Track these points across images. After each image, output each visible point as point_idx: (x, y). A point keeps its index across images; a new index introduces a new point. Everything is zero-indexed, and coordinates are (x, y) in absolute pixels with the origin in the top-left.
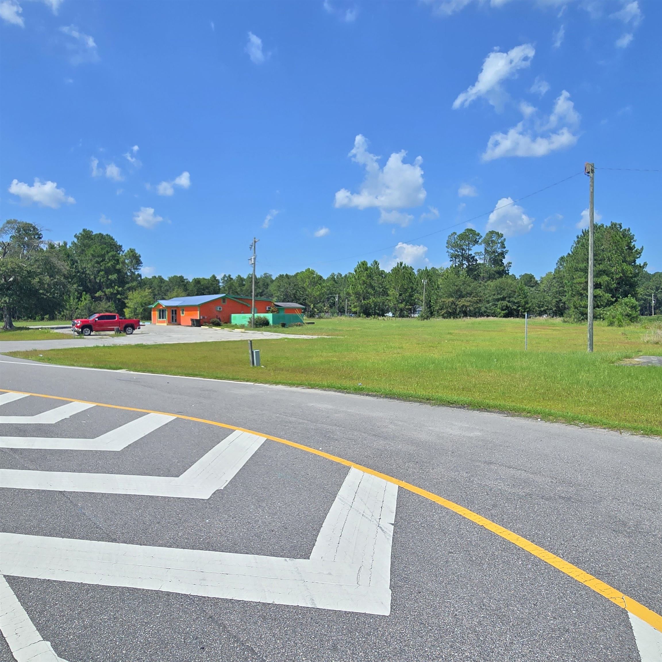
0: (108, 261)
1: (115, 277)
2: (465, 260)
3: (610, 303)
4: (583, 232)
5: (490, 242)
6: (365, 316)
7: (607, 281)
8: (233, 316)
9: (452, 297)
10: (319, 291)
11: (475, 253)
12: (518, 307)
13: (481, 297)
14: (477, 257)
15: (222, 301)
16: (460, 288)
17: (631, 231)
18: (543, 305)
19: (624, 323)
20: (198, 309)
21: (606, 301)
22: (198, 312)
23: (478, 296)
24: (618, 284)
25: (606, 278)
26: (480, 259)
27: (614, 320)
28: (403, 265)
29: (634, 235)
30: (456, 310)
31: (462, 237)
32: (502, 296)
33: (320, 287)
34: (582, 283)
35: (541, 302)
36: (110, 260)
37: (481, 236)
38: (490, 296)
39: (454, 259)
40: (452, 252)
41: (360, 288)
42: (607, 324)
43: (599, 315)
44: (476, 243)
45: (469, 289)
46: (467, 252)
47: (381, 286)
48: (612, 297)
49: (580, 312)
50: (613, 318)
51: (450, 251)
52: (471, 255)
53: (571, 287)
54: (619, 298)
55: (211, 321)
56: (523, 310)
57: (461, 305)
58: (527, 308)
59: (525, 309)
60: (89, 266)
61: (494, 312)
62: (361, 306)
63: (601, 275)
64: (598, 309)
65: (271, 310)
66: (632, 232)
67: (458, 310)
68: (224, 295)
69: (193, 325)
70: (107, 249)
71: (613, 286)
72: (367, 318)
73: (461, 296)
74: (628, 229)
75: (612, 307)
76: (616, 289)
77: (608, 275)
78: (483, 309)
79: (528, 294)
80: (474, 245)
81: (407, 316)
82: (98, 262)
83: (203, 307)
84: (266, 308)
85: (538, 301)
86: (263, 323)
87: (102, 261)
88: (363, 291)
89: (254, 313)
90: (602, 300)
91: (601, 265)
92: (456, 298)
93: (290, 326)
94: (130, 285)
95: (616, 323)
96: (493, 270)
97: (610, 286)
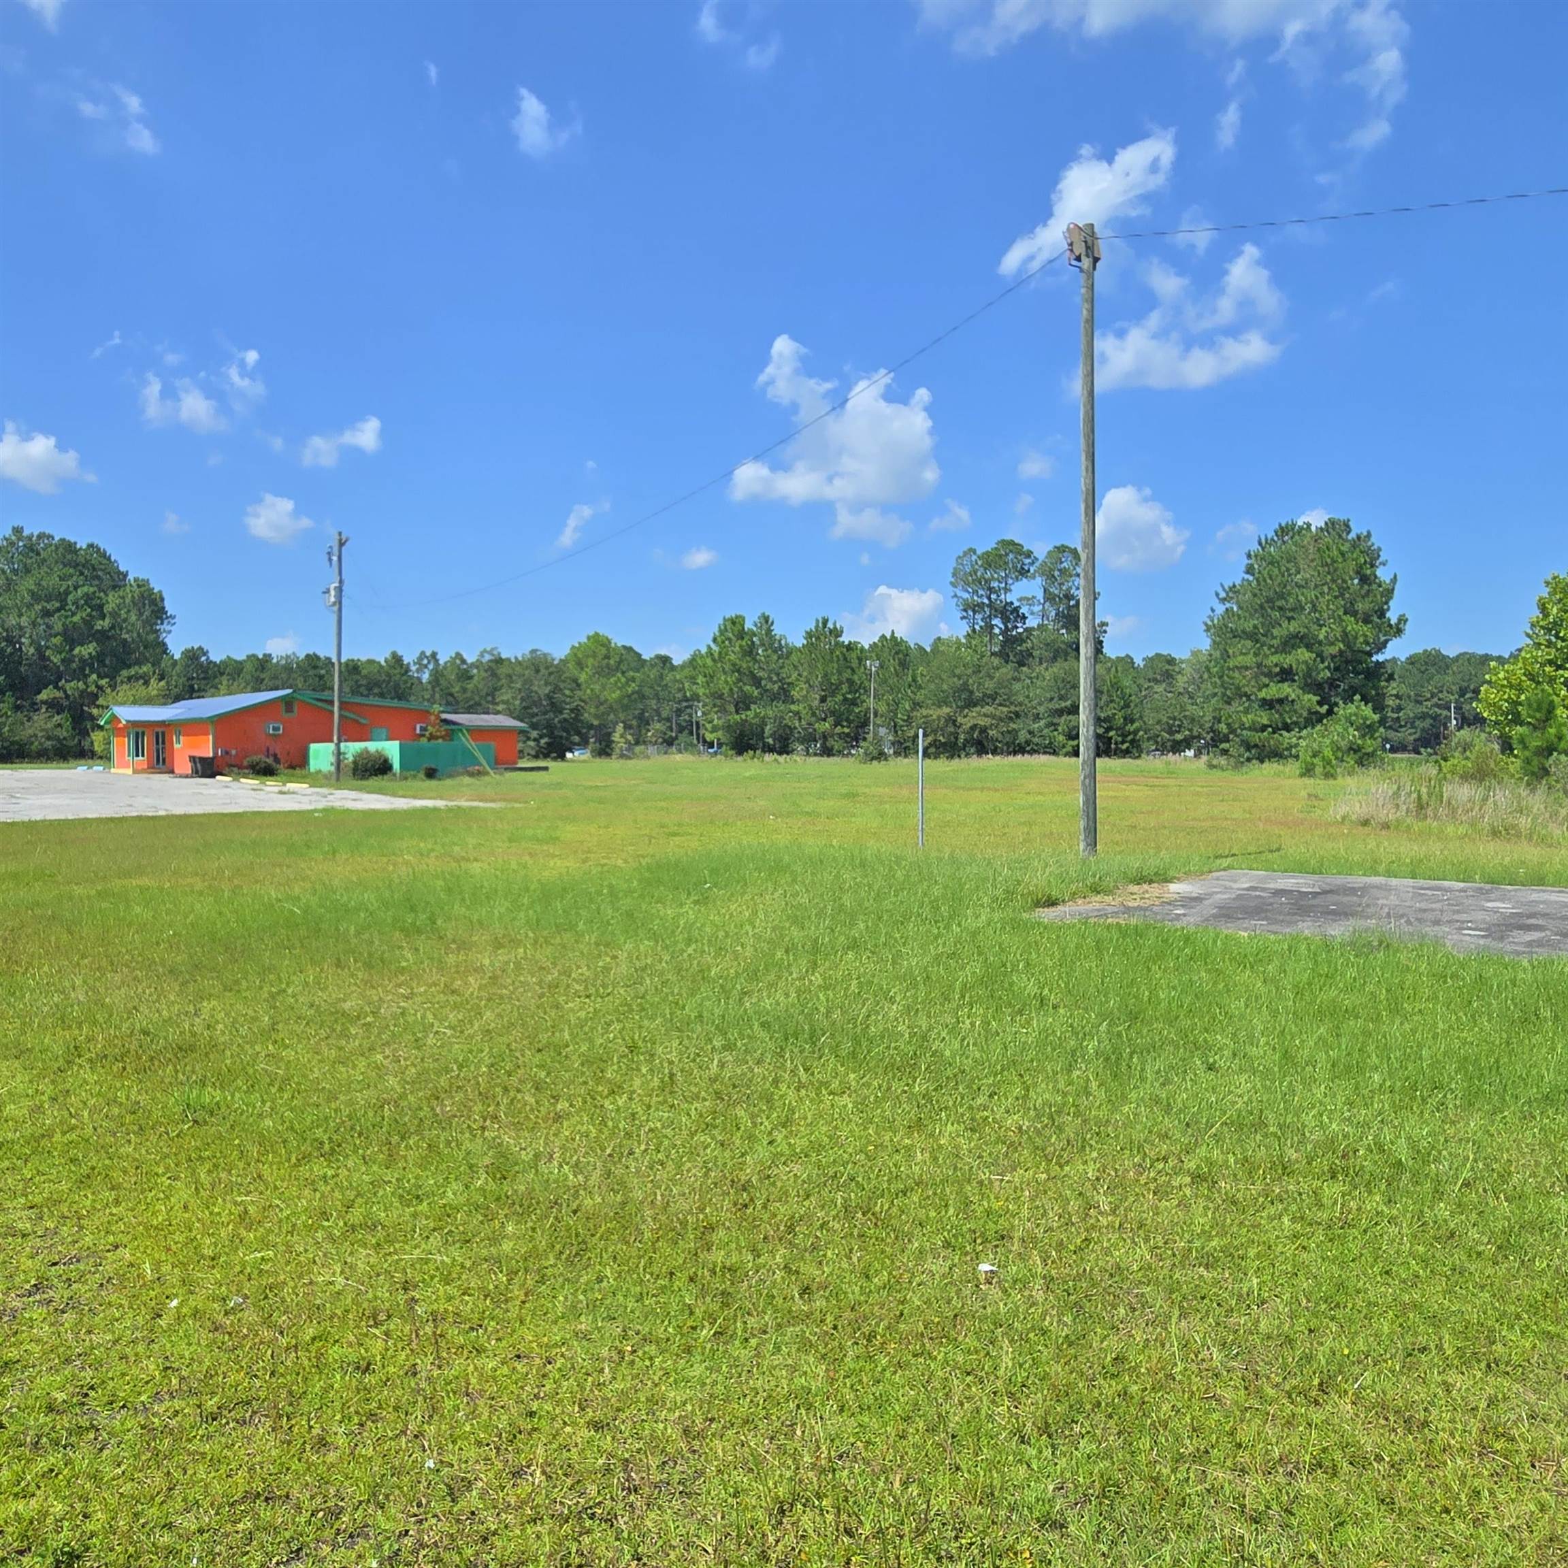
0: (73, 608)
1: (91, 650)
2: (996, 617)
3: (1314, 719)
4: (1260, 544)
5: (1056, 573)
6: (733, 752)
7: (1306, 662)
8: (314, 747)
9: (947, 704)
10: (619, 688)
11: (1020, 600)
12: (1108, 729)
13: (1021, 704)
14: (1024, 610)
15: (283, 708)
16: (966, 684)
17: (1373, 539)
18: (1179, 726)
19: (1339, 770)
20: (211, 728)
21: (1305, 714)
22: (211, 737)
23: (1012, 703)
24: (1337, 669)
25: (1303, 655)
26: (1032, 613)
27: (1316, 761)
28: (830, 625)
29: (1380, 549)
30: (957, 738)
31: (993, 560)
32: (1069, 703)
33: (623, 680)
34: (1247, 668)
35: (1174, 719)
36: (77, 608)
37: (1037, 559)
38: (1040, 704)
39: (971, 613)
40: (966, 596)
41: (724, 682)
42: (1298, 772)
43: (1287, 749)
44: (1022, 574)
45: (989, 685)
46: (1003, 597)
47: (775, 678)
48: (1320, 703)
49: (1242, 741)
50: (1314, 756)
51: (960, 593)
52: (1012, 603)
53: (1221, 677)
54: (1336, 704)
55: (245, 763)
56: (1120, 739)
57: (969, 725)
58: (1130, 733)
59: (1124, 736)
60: (24, 621)
61: (1051, 743)
62: (728, 728)
63: (1294, 647)
64: (1285, 733)
65: (427, 734)
66: (1376, 541)
67: (962, 737)
68: (289, 691)
69: (197, 773)
70: (75, 578)
71: (1322, 675)
72: (740, 759)
73: (971, 703)
74: (1365, 534)
75: (1318, 727)
76: (1332, 684)
77: (1309, 647)
78: (1023, 736)
79: (1133, 698)
80: (1017, 579)
81: (840, 752)
82: (47, 614)
83: (222, 723)
84: (415, 729)
85: (1169, 718)
86: (373, 766)
87: (58, 610)
88: (731, 690)
89: (340, 741)
90: (1295, 711)
91: (1292, 622)
92: (958, 707)
93: (451, 776)
94: (132, 672)
95: (1318, 770)
96: (1063, 642)
97: (1314, 674)
